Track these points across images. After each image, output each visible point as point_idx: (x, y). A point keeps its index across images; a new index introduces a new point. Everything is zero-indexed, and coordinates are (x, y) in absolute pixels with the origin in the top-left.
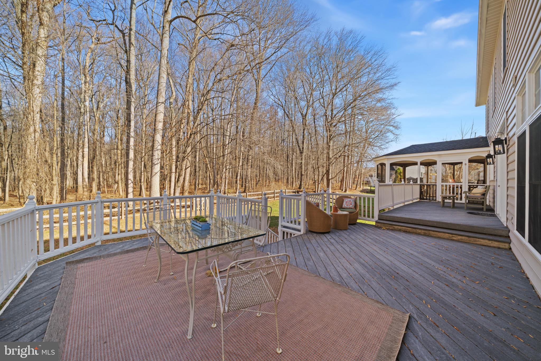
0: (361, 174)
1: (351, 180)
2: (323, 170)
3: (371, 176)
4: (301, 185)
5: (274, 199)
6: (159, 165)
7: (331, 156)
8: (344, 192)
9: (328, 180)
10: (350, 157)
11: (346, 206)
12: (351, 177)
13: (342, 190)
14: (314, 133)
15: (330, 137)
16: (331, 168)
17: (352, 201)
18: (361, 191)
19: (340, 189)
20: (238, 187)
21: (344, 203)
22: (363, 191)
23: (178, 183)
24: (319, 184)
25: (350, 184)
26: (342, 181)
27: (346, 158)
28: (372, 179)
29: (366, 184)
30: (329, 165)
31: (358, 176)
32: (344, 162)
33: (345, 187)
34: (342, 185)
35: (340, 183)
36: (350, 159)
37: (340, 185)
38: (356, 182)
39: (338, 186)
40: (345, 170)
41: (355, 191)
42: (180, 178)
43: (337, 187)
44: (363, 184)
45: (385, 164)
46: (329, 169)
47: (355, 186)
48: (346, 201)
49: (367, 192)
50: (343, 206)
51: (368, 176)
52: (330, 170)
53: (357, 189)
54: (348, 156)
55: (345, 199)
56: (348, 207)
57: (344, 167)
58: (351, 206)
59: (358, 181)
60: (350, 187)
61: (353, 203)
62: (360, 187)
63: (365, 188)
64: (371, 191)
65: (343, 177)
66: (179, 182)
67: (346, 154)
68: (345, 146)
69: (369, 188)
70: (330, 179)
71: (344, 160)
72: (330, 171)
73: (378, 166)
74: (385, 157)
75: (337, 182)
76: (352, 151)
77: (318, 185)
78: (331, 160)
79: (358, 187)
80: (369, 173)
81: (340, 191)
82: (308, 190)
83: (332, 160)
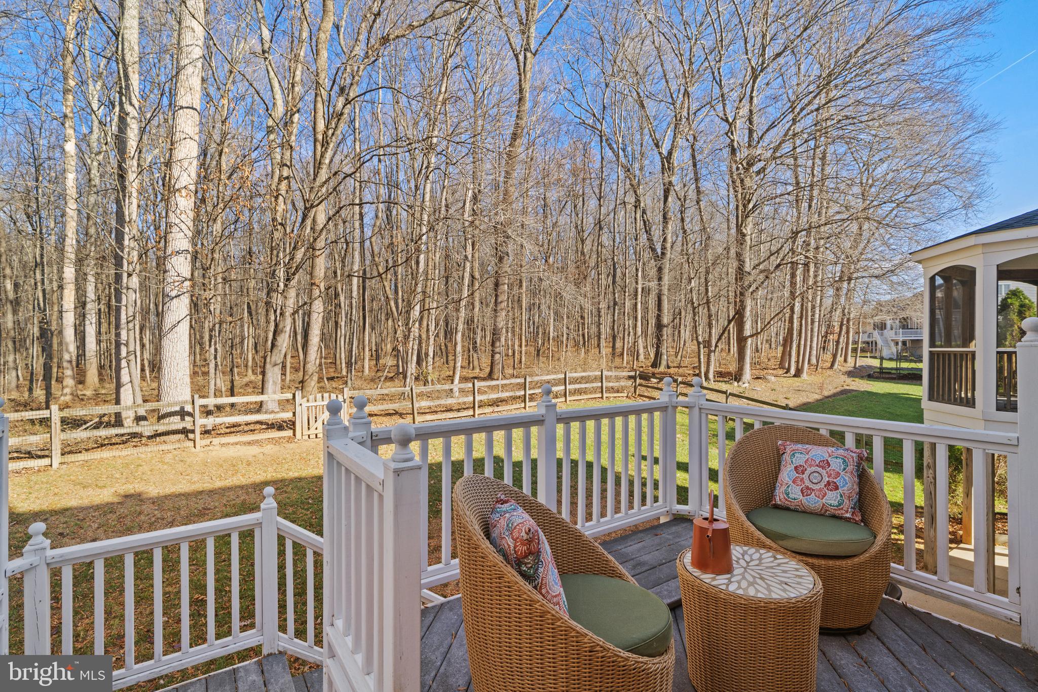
0: (848, 320)
1: (815, 339)
2: (723, 310)
3: (882, 327)
4: (658, 354)
5: (563, 399)
6: (185, 300)
7: (748, 268)
8: (795, 376)
9: (742, 341)
10: (812, 266)
11: (795, 493)
12: (816, 329)
13: (788, 371)
14: (695, 197)
15: (745, 206)
16: (749, 303)
17: (836, 464)
18: (850, 374)
19: (781, 366)
20: (459, 364)
21: (786, 474)
22: (855, 373)
23: (274, 353)
24: (710, 351)
25: (814, 352)
26: (787, 342)
27: (799, 272)
28: (882, 335)
29: (863, 350)
30: (742, 294)
31: (837, 329)
32: (793, 284)
33: (798, 362)
34: (786, 354)
35: (780, 349)
36: (811, 273)
37: (779, 355)
38: (831, 346)
39: (776, 357)
40: (797, 308)
41: (829, 372)
42: (279, 339)
43: (772, 360)
44: (855, 350)
45: (972, 272)
46: (743, 307)
47: (828, 357)
48: (800, 460)
49: (870, 377)
50: (779, 497)
51: (869, 329)
52: (748, 309)
53: (836, 366)
54: (806, 265)
55: (790, 447)
56: (812, 502)
57: (794, 299)
58: (832, 498)
59: (838, 342)
60: (814, 361)
61: (848, 483)
62: (845, 361)
63: (861, 362)
64: (881, 373)
65: (791, 330)
66: (275, 351)
67: (801, 259)
68: (796, 234)
69: (876, 363)
70: (746, 339)
71: (793, 275)
72: (748, 313)
73: (932, 279)
74: (972, 241)
75: (773, 346)
76: (817, 248)
77: (709, 356)
78: (751, 278)
79: (840, 359)
80: (877, 319)
81: (781, 372)
82: (681, 370)
83: (754, 277)
